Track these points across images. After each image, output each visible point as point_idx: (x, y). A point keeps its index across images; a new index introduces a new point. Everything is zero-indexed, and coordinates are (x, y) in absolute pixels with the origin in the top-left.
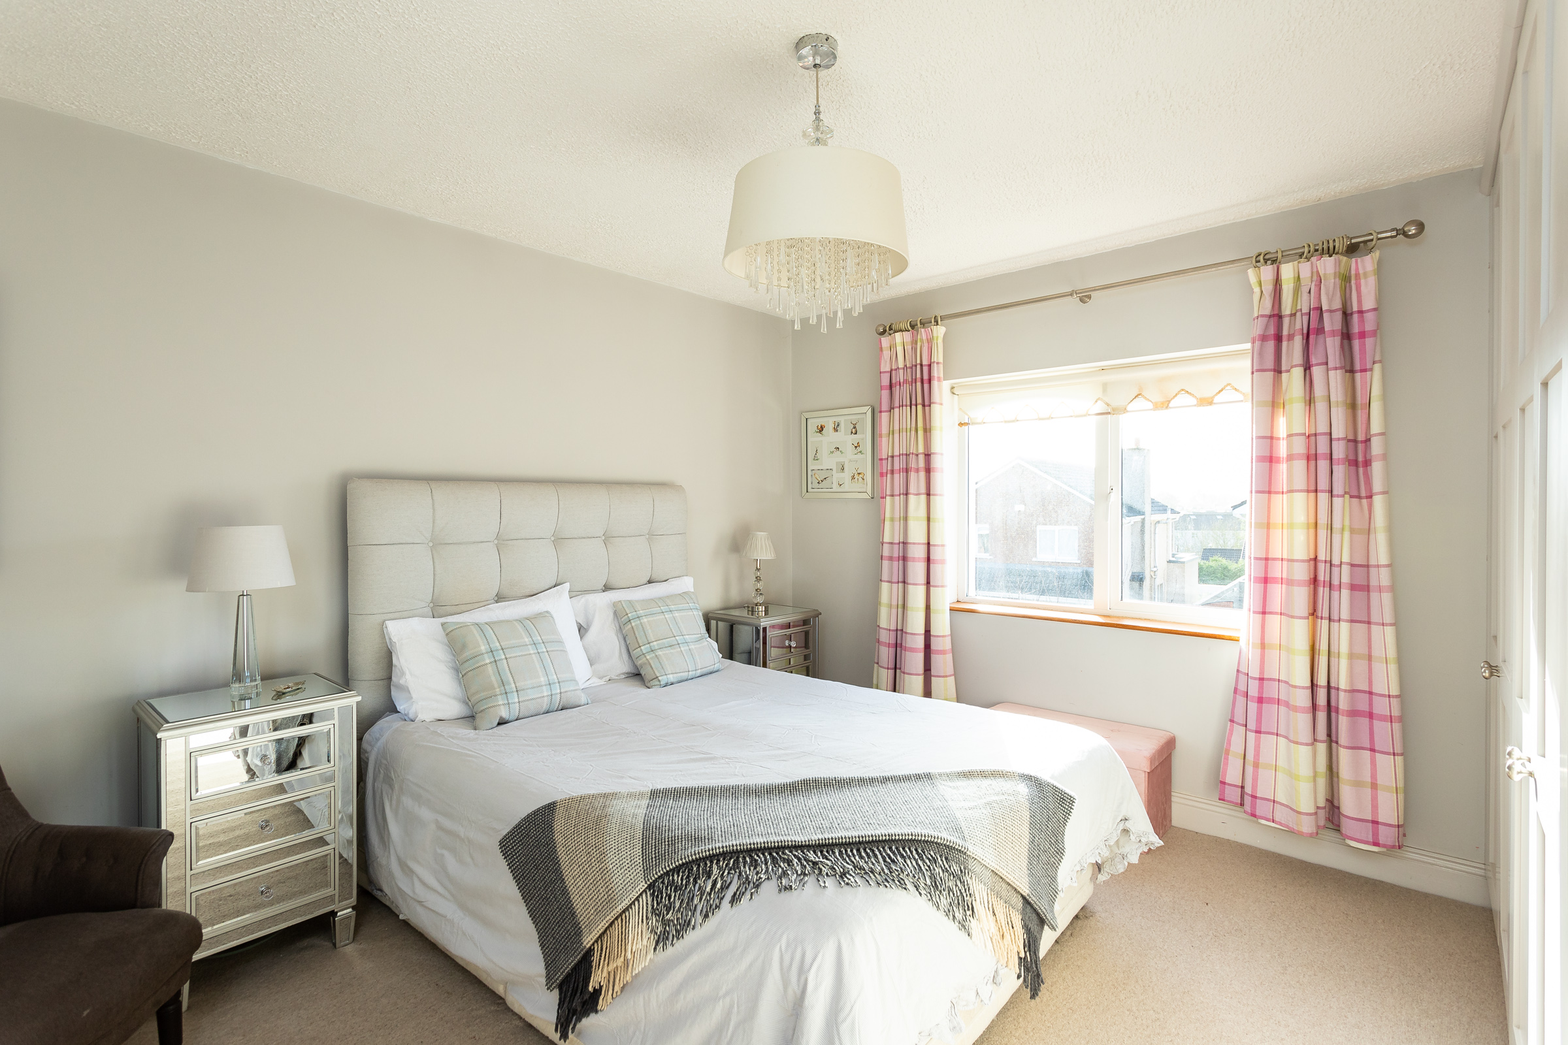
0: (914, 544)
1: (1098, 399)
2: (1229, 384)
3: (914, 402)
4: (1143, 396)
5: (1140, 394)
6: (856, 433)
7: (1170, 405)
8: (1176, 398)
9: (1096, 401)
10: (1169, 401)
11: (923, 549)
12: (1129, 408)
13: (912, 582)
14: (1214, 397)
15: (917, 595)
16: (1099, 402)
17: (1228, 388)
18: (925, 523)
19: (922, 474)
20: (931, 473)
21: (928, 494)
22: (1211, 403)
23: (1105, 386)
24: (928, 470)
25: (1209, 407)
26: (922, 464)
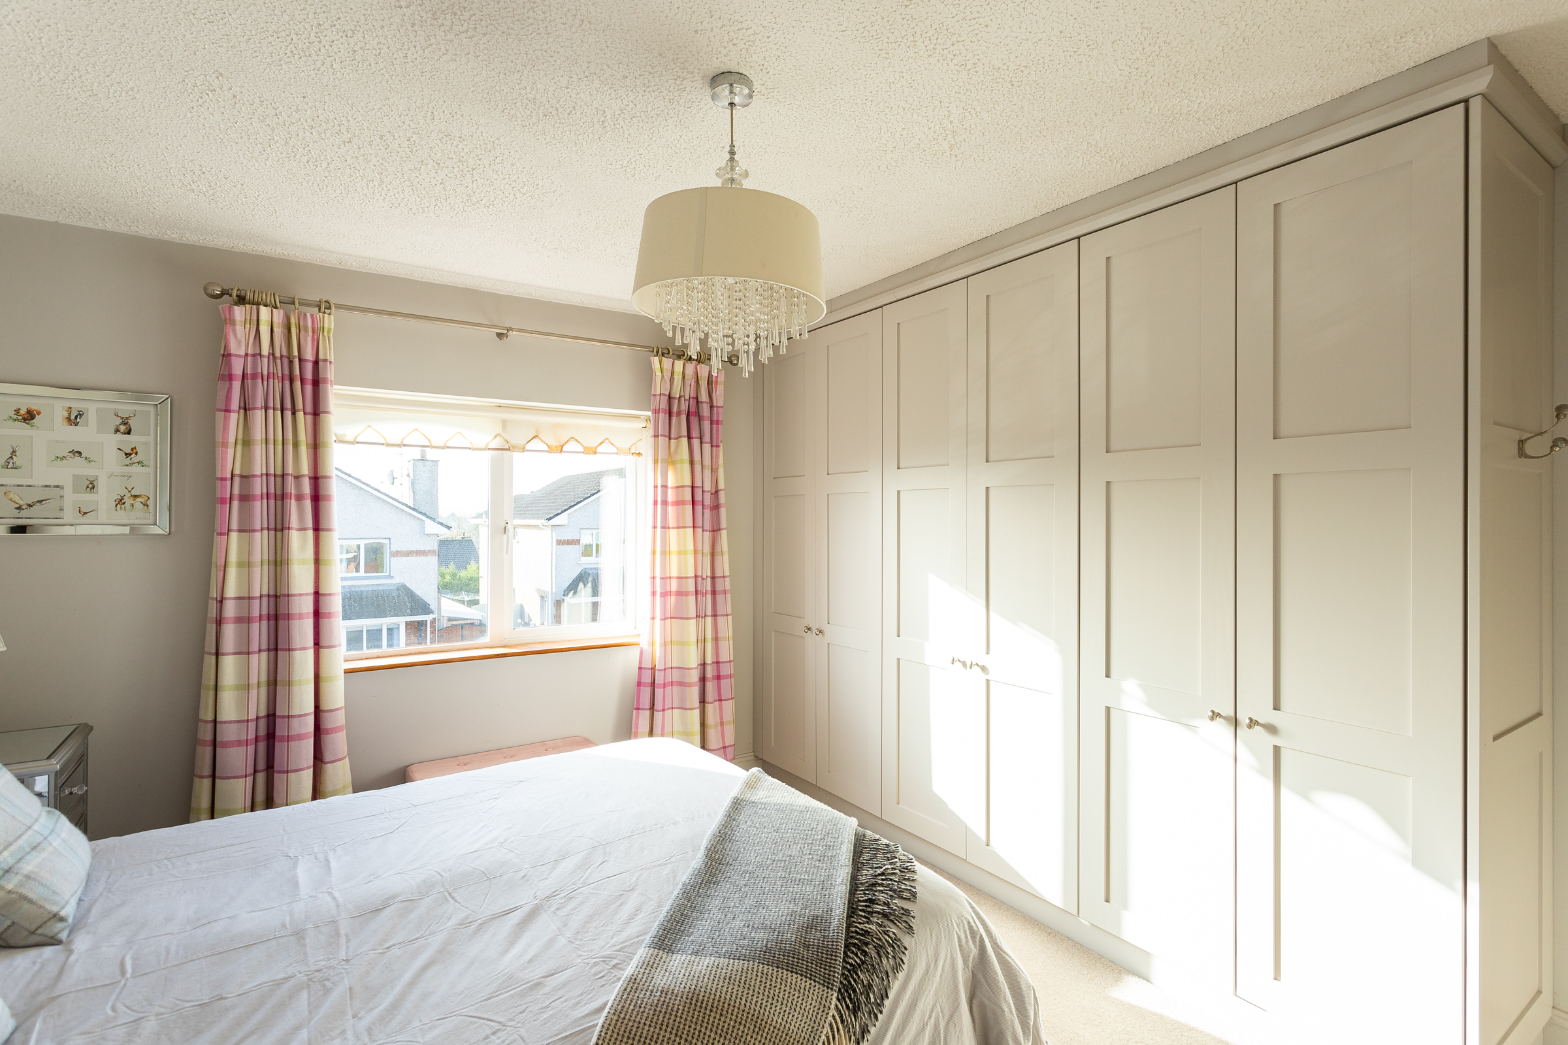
0: (300, 595)
1: (498, 434)
2: (607, 439)
3: (288, 404)
4: (540, 438)
5: (537, 436)
6: (129, 432)
7: (564, 450)
8: (567, 444)
9: (496, 437)
10: (562, 446)
11: (310, 601)
12: (527, 448)
13: (298, 646)
14: (596, 447)
15: (303, 662)
16: (498, 437)
17: (607, 441)
18: (312, 567)
19: (308, 504)
20: (321, 502)
21: (317, 529)
22: (595, 453)
23: (504, 423)
24: (316, 498)
25: (593, 456)
26: (307, 489)
